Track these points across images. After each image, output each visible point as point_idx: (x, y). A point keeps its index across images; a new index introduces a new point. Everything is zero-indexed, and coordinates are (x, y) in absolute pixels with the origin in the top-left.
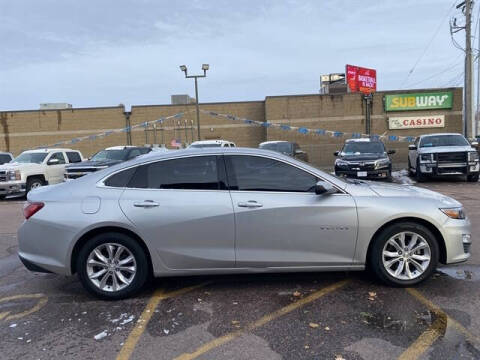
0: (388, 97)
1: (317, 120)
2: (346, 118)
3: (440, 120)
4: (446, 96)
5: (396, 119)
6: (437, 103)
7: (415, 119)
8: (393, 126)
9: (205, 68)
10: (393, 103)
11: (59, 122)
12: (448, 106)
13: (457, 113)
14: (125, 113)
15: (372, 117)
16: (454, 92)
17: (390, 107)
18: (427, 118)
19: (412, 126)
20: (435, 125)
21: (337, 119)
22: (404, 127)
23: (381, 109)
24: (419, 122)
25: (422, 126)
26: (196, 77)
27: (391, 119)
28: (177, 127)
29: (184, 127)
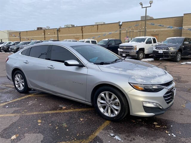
9: (151, 3)
11: (97, 30)
14: (119, 25)
26: (146, 7)
28: (139, 31)
29: (142, 30)
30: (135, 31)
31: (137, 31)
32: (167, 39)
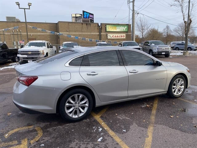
0: (107, 26)
1: (81, 33)
2: (92, 33)
3: (124, 36)
4: (126, 27)
5: (110, 35)
6: (123, 29)
7: (116, 35)
8: (109, 37)
9: (30, 5)
10: (109, 29)
12: (127, 31)
13: (129, 33)
15: (102, 33)
16: (128, 26)
17: (108, 30)
18: (120, 35)
19: (115, 38)
20: (123, 38)
21: (89, 33)
22: (113, 38)
23: (105, 30)
24: (118, 36)
25: (118, 38)
26: (25, 9)
27: (108, 35)
28: (13, 33)
29: (16, 33)
30: (6, 33)
31: (9, 34)
32: (63, 43)
